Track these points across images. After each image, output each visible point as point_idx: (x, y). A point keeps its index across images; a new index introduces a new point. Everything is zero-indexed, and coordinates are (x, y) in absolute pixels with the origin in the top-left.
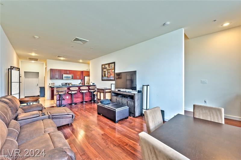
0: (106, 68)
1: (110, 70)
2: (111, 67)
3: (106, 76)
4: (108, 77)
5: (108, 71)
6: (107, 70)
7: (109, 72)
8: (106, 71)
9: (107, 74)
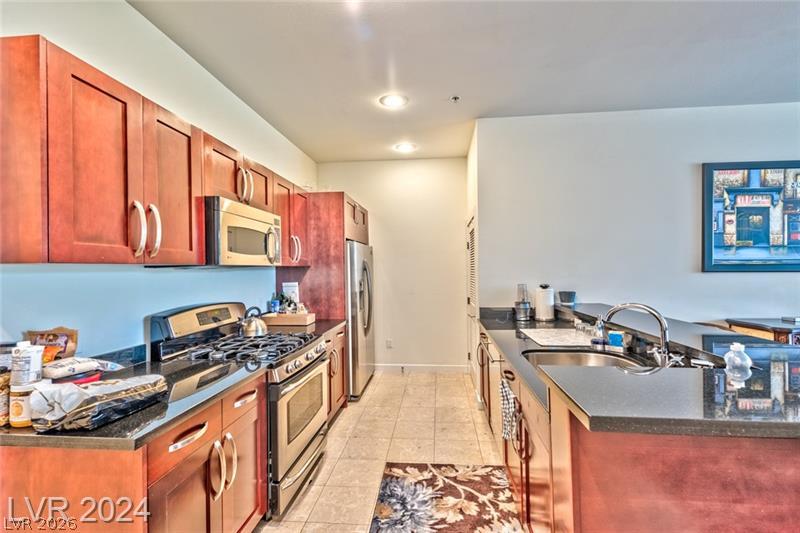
0: (778, 191)
3: (779, 239)
8: (778, 212)
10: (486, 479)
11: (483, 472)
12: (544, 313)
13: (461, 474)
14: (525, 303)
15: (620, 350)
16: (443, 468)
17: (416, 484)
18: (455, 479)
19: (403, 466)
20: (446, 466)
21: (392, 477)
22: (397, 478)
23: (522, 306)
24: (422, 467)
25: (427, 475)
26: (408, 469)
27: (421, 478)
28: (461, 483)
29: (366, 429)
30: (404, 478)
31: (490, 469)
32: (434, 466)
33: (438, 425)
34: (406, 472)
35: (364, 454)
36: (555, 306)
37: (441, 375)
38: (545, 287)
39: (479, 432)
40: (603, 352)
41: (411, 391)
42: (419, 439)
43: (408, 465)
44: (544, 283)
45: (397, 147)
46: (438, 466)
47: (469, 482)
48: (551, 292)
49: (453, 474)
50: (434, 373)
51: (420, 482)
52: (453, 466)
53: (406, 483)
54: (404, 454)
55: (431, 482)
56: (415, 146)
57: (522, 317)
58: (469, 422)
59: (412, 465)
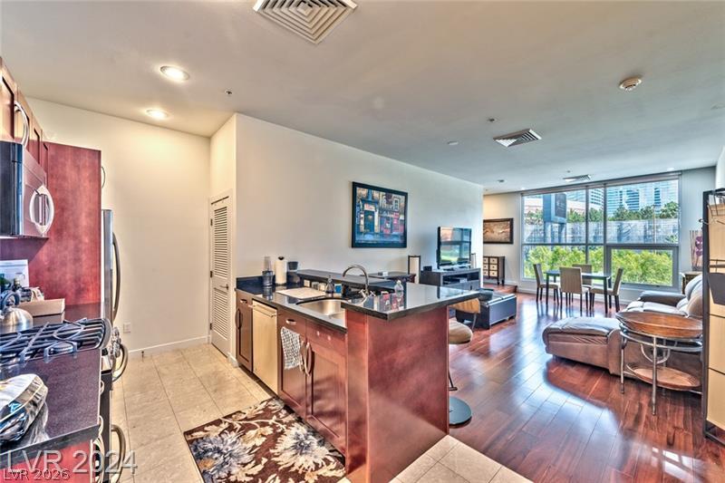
0: (377, 202)
1: (392, 212)
2: (394, 203)
3: (377, 229)
4: (381, 234)
5: (385, 215)
6: (381, 211)
7: (388, 219)
8: (376, 215)
9: (381, 223)
10: (266, 409)
11: (263, 406)
12: (281, 279)
13: (248, 413)
14: (269, 272)
15: (340, 295)
16: (234, 416)
17: (220, 435)
18: (246, 419)
19: (201, 428)
20: (234, 414)
21: (197, 439)
22: (202, 438)
23: (268, 274)
24: (217, 423)
25: (224, 426)
26: (206, 428)
27: (221, 430)
28: (252, 419)
29: (142, 416)
30: (208, 436)
31: (265, 403)
32: (225, 418)
33: (210, 390)
34: (206, 431)
35: (155, 436)
36: (288, 273)
37: (185, 350)
38: (281, 259)
39: (244, 383)
40: (332, 298)
41: (163, 370)
42: (200, 405)
43: (204, 426)
44: (281, 256)
45: (148, 111)
46: (229, 416)
47: (257, 416)
48: (285, 262)
49: (243, 417)
50: (177, 350)
51: (222, 432)
52: (240, 412)
53: (212, 439)
54: (194, 421)
55: (231, 428)
56: (168, 115)
57: (267, 283)
58: (233, 379)
59: (208, 425)
